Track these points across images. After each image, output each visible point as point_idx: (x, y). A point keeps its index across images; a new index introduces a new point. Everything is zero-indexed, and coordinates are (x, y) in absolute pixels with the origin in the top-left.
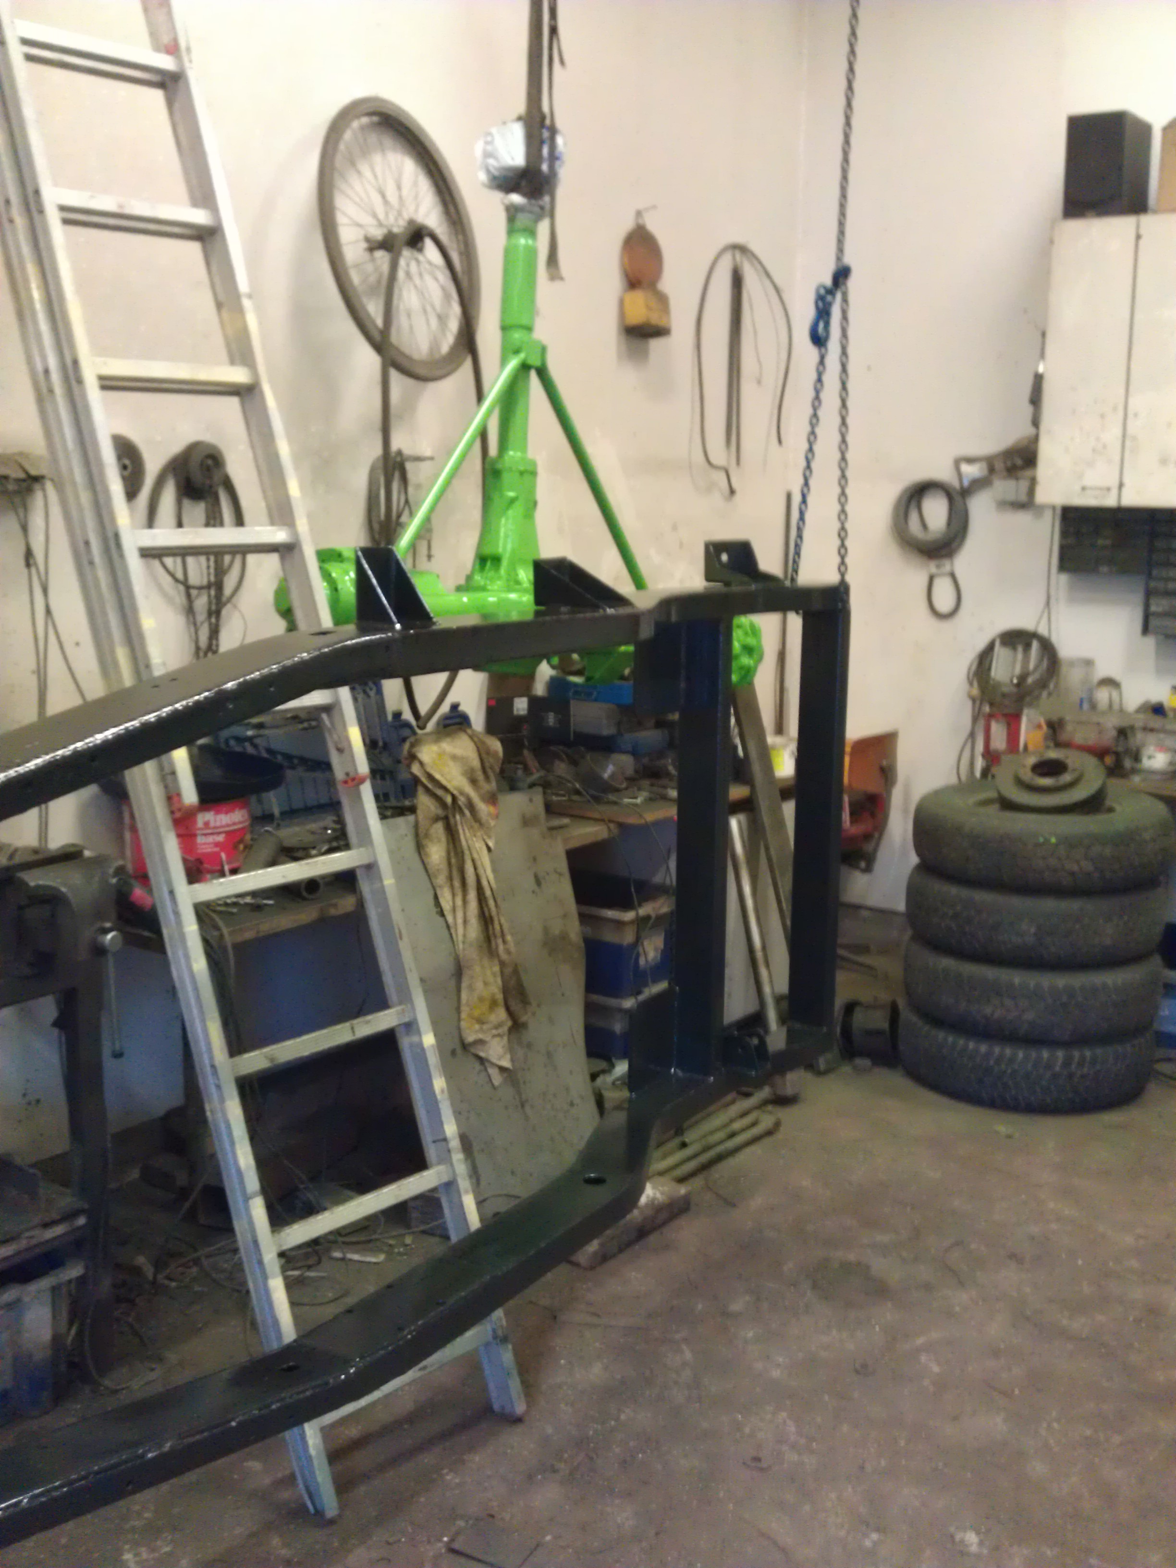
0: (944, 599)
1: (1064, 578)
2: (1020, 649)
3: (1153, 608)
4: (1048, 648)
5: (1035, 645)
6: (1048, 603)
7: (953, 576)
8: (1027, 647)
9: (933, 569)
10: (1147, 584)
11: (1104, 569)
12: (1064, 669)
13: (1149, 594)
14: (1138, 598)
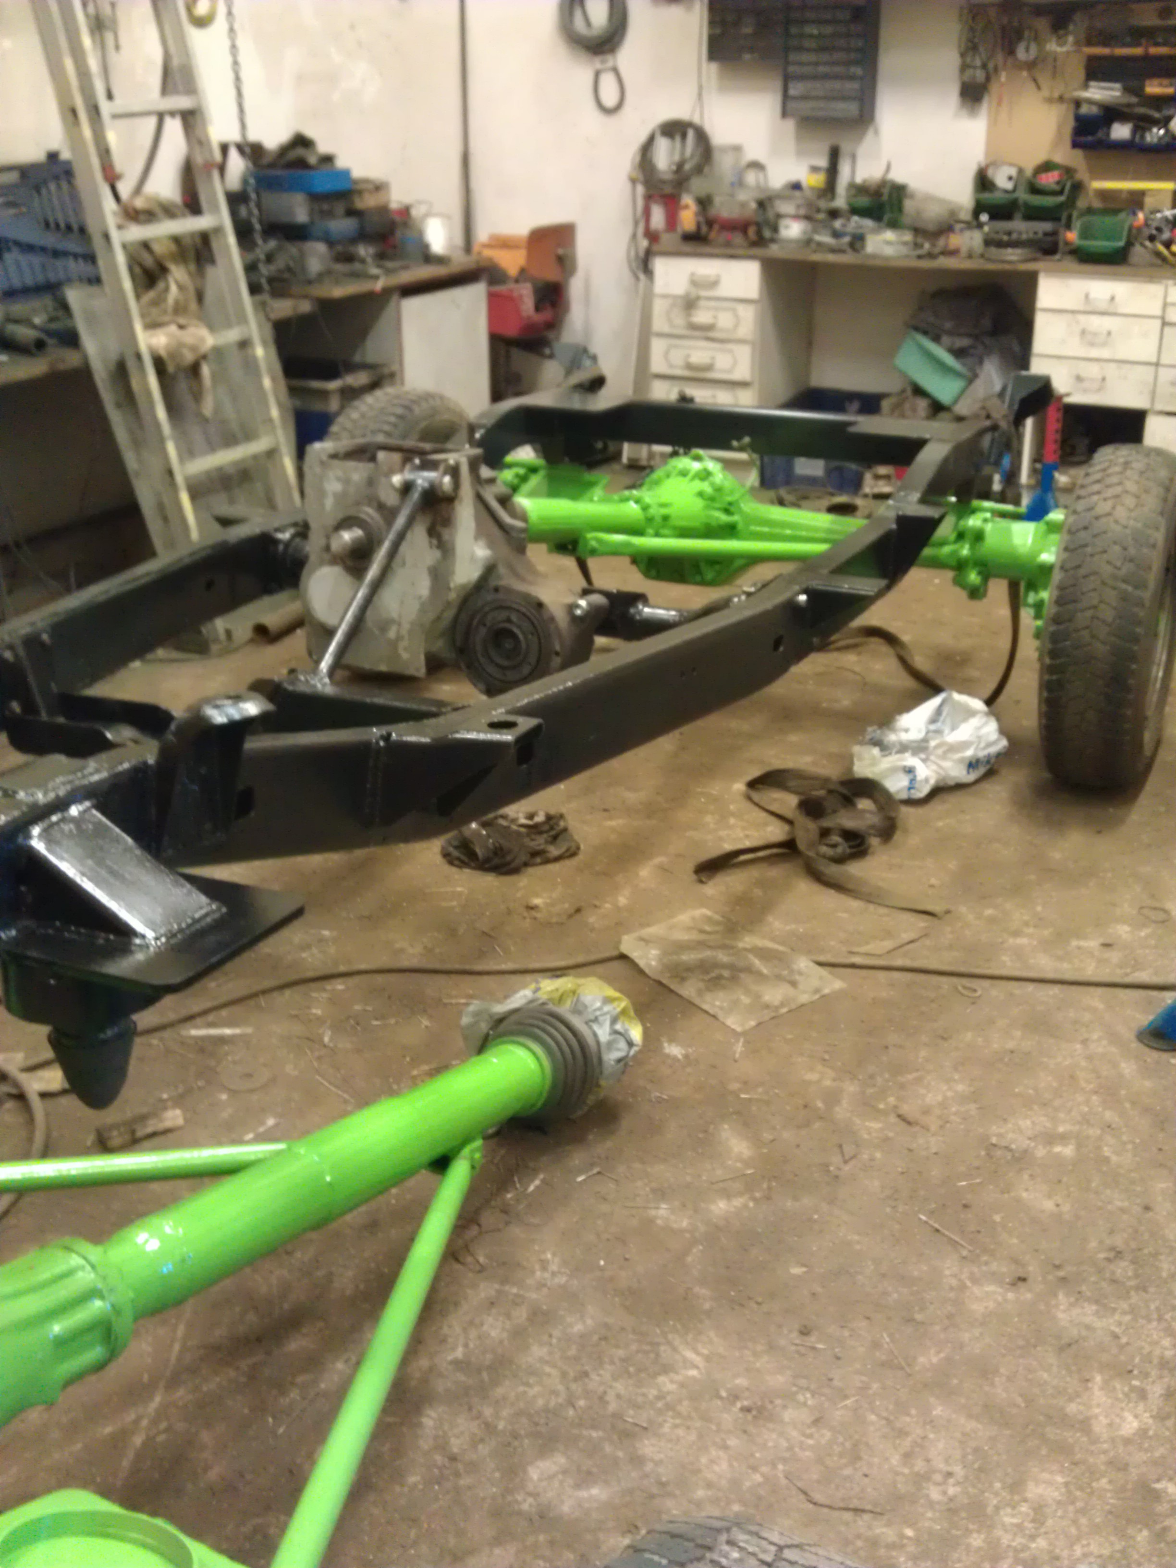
0: (609, 95)
1: (714, 67)
2: (678, 139)
3: (792, 92)
4: (702, 137)
5: (691, 134)
6: (700, 95)
7: (615, 70)
8: (684, 136)
9: (598, 66)
10: (785, 70)
11: (747, 57)
12: (717, 156)
13: (787, 79)
14: (778, 84)
